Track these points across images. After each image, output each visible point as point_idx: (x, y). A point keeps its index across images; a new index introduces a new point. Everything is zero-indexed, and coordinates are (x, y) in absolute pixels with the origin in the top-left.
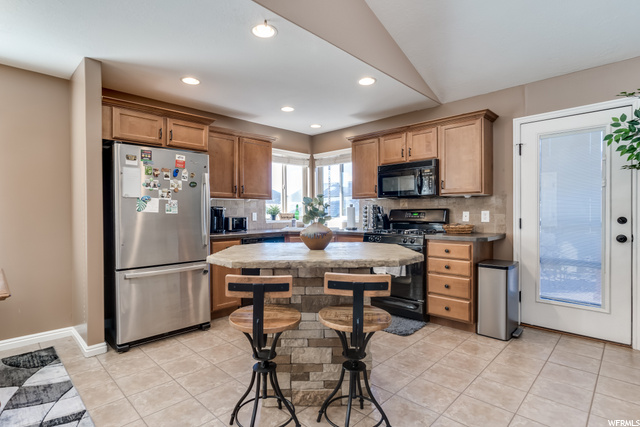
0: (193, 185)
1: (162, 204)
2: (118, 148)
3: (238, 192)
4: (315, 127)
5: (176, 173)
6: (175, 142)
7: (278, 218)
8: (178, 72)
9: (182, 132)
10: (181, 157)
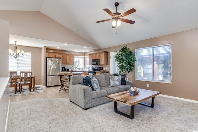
0: (59, 63)
1: (54, 66)
2: (48, 58)
3: (67, 64)
4: (84, 51)
5: (56, 62)
6: (56, 57)
7: (77, 69)
8: (57, 47)
9: (57, 55)
10: (57, 59)
